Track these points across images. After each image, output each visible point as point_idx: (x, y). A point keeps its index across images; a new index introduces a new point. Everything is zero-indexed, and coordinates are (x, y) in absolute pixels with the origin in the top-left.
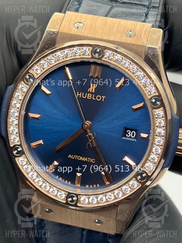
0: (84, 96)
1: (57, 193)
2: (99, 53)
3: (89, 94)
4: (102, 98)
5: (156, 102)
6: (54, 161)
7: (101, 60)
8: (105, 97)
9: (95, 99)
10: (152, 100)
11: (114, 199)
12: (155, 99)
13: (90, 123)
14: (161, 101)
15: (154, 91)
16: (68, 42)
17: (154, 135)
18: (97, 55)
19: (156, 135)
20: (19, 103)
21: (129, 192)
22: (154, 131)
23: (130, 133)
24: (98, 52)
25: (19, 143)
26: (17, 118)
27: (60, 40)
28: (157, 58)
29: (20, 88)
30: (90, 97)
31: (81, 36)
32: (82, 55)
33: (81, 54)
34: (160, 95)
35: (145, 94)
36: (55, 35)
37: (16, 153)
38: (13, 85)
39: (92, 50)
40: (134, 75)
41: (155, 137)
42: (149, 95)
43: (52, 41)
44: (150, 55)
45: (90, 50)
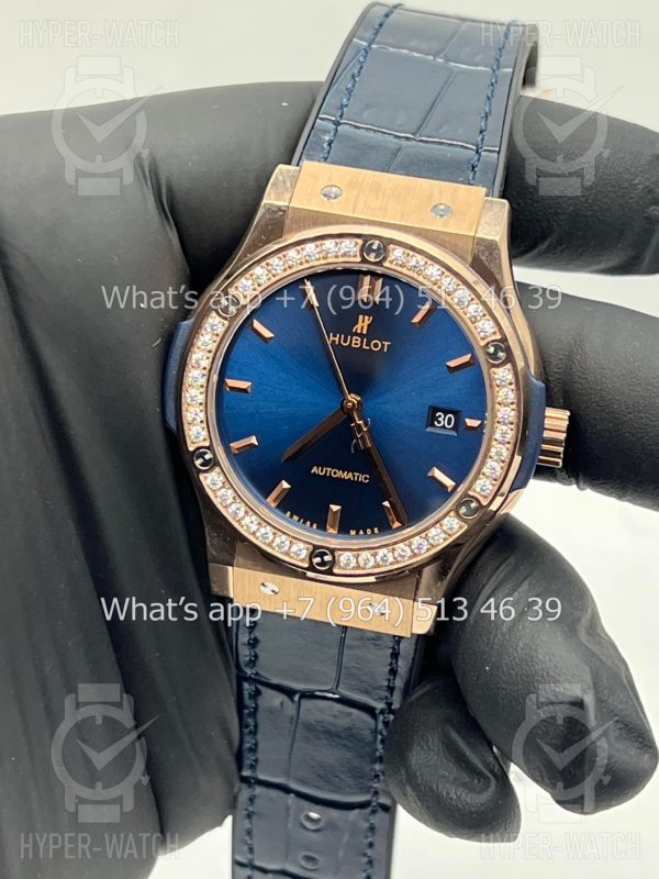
0: (345, 341)
1: (290, 547)
2: (378, 252)
3: (354, 338)
4: (383, 345)
5: (496, 353)
6: (280, 481)
7: (382, 266)
8: (390, 344)
9: (368, 348)
10: (489, 348)
11: (410, 556)
12: (495, 346)
13: (359, 398)
14: (508, 350)
15: (492, 330)
17: (493, 422)
18: (373, 256)
19: (498, 422)
20: (207, 358)
21: (441, 541)
22: (494, 415)
23: (443, 419)
24: (374, 251)
25: (207, 444)
26: (202, 390)
27: (292, 223)
28: (497, 260)
29: (208, 326)
30: (357, 344)
31: (337, 215)
32: (342, 256)
33: (340, 254)
34: (504, 340)
35: (474, 336)
36: (281, 213)
37: (202, 465)
38: (192, 320)
39: (364, 245)
41: (495, 426)
42: (482, 339)
43: (277, 226)
44: (483, 254)
45: (358, 247)
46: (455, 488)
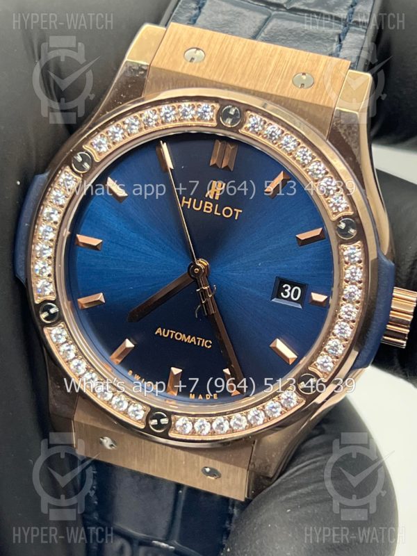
0: (197, 206)
1: (128, 407)
2: (234, 118)
3: (207, 203)
4: (234, 213)
5: (347, 229)
6: (124, 340)
7: (238, 133)
8: (241, 211)
9: (219, 214)
10: (340, 223)
11: (246, 426)
12: (347, 222)
13: (206, 263)
14: (360, 227)
15: (345, 206)
16: (169, 89)
17: (339, 299)
18: (229, 121)
19: (344, 299)
20: (59, 213)
21: (278, 414)
22: (341, 291)
23: (289, 291)
24: (231, 116)
25: (53, 298)
26: (52, 244)
27: (152, 84)
28: (355, 134)
29: (61, 180)
30: (209, 210)
31: (198, 77)
32: (198, 119)
33: (196, 117)
34: (356, 216)
35: (326, 211)
36: (142, 72)
37: (47, 318)
38: (47, 174)
39: (219, 110)
40: (304, 169)
41: (341, 303)
42: (334, 213)
43: (136, 85)
44: (341, 128)
45: (215, 111)
46: (297, 362)
